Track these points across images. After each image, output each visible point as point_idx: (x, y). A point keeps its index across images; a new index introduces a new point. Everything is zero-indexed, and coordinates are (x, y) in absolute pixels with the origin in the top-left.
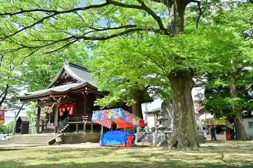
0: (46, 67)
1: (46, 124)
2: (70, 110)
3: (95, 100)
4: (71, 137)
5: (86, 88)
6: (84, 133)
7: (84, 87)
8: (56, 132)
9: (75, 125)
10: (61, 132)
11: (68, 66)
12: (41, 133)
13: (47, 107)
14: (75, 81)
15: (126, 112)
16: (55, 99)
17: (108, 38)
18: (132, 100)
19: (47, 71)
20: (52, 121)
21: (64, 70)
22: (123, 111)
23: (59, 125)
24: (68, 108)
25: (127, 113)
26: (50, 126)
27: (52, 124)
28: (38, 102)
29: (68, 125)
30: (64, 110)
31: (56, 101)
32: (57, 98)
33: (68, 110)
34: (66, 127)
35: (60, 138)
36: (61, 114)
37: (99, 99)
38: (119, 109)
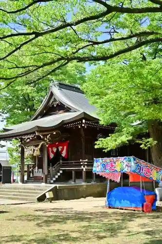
0: (28, 89)
1: (33, 171)
2: (63, 149)
3: (97, 140)
4: (66, 191)
5: (84, 121)
6: (84, 184)
7: (81, 120)
8: (46, 182)
9: (70, 172)
10: (52, 181)
11: (58, 88)
12: (27, 182)
13: (32, 148)
14: (68, 110)
15: (142, 161)
16: (42, 137)
17: (112, 56)
18: (150, 140)
19: (30, 95)
20: (40, 166)
21: (52, 94)
22: (138, 160)
23: (49, 172)
24: (60, 148)
25: (142, 163)
26: (38, 173)
27: (41, 170)
28: (21, 141)
29: (61, 172)
30: (55, 150)
31: (43, 140)
32: (45, 136)
33: (60, 150)
34: (59, 174)
35: (51, 192)
36: (52, 156)
37: (103, 139)
38: (132, 158)
